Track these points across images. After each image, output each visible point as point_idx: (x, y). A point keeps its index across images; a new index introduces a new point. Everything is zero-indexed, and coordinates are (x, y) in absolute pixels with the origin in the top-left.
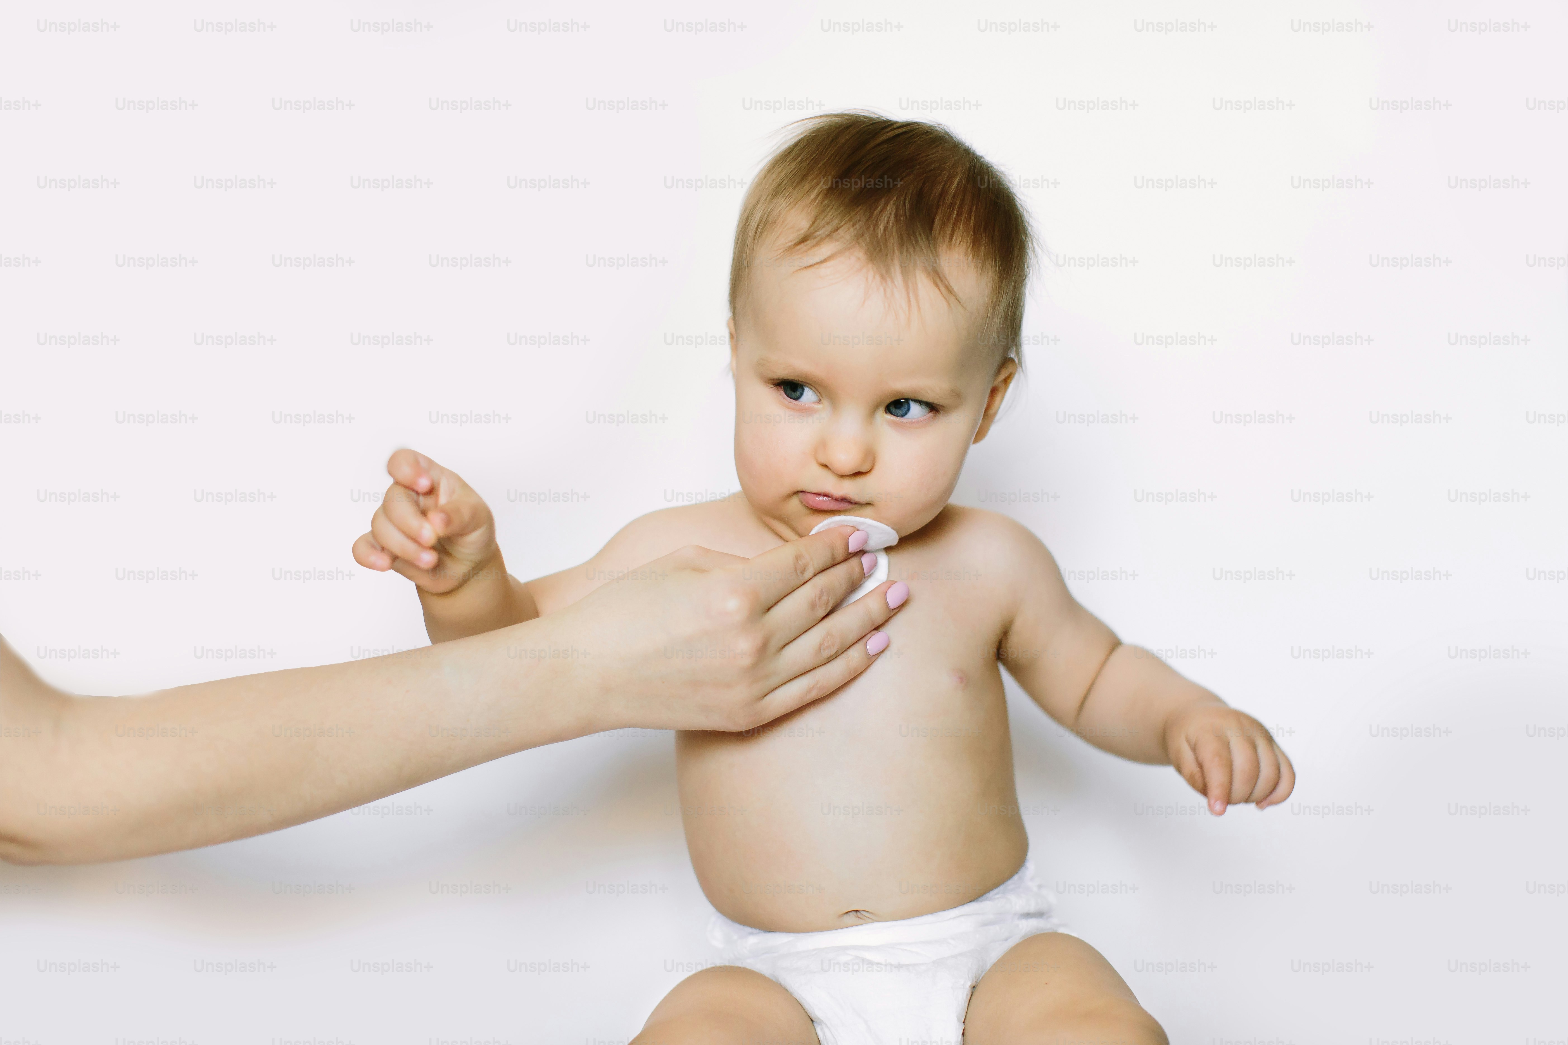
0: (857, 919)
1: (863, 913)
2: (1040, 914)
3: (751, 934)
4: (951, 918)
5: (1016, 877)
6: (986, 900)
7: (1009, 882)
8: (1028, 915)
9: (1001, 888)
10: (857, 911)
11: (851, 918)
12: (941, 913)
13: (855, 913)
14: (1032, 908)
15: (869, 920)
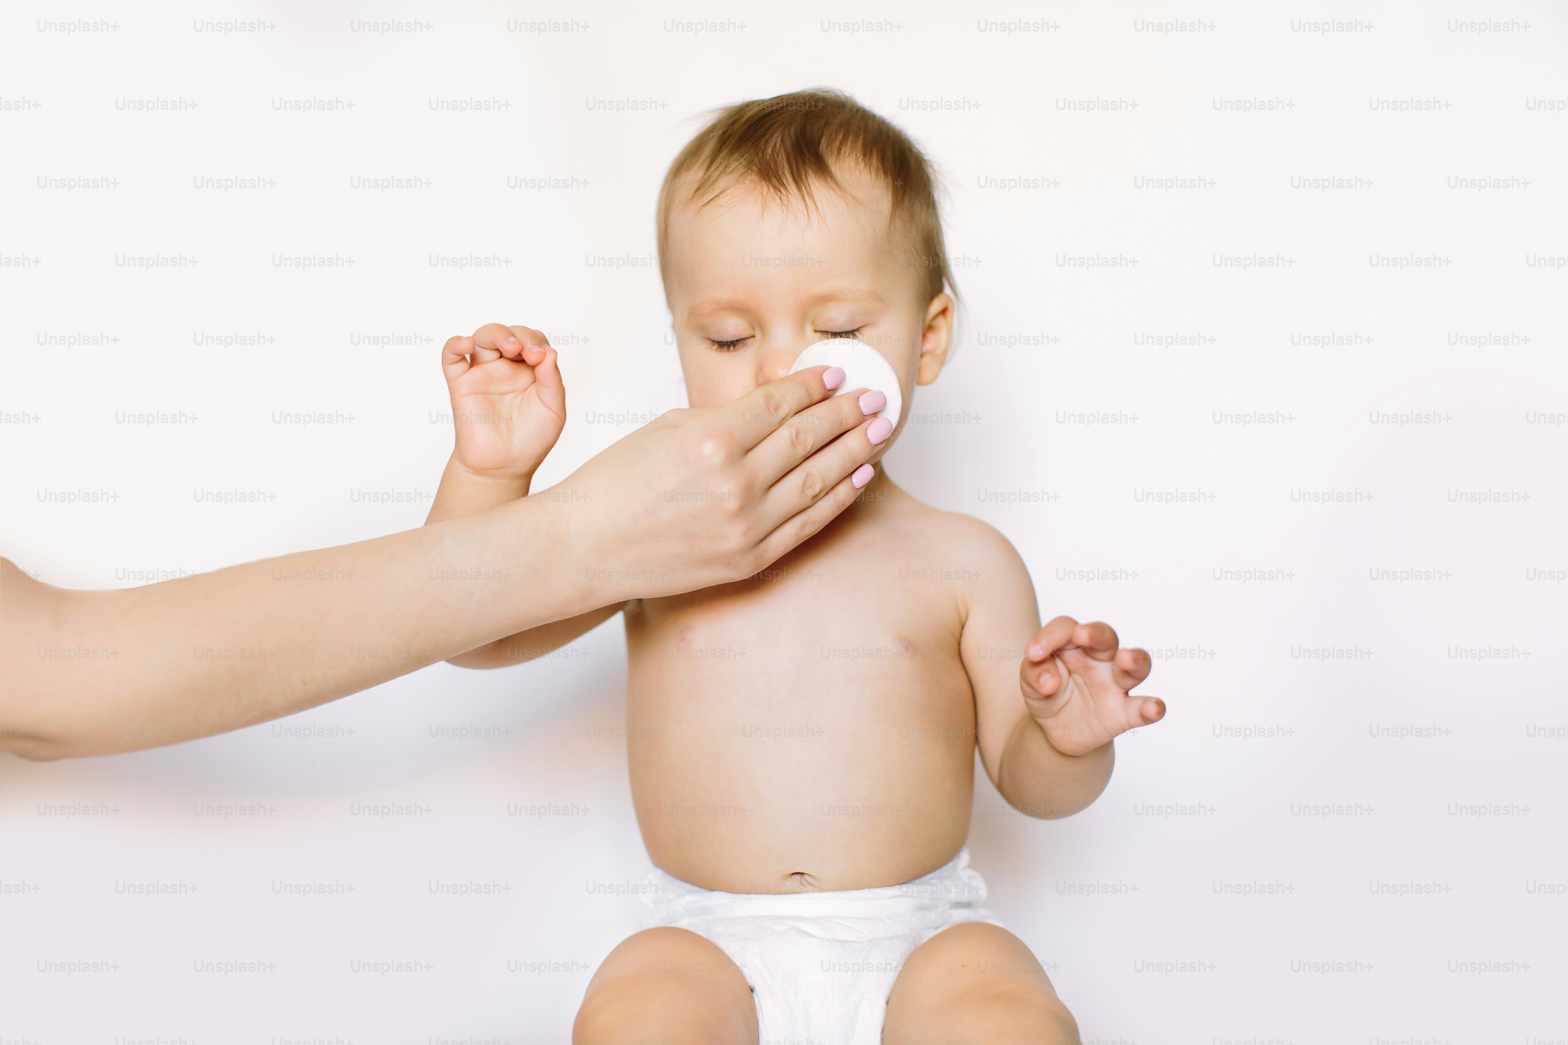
0: (800, 884)
1: (806, 877)
2: (968, 905)
3: (690, 891)
4: (888, 897)
5: (950, 865)
6: (924, 883)
7: (944, 868)
8: (958, 905)
9: (937, 873)
10: (802, 874)
11: (794, 882)
12: (878, 890)
13: (798, 876)
14: (964, 897)
15: (810, 888)
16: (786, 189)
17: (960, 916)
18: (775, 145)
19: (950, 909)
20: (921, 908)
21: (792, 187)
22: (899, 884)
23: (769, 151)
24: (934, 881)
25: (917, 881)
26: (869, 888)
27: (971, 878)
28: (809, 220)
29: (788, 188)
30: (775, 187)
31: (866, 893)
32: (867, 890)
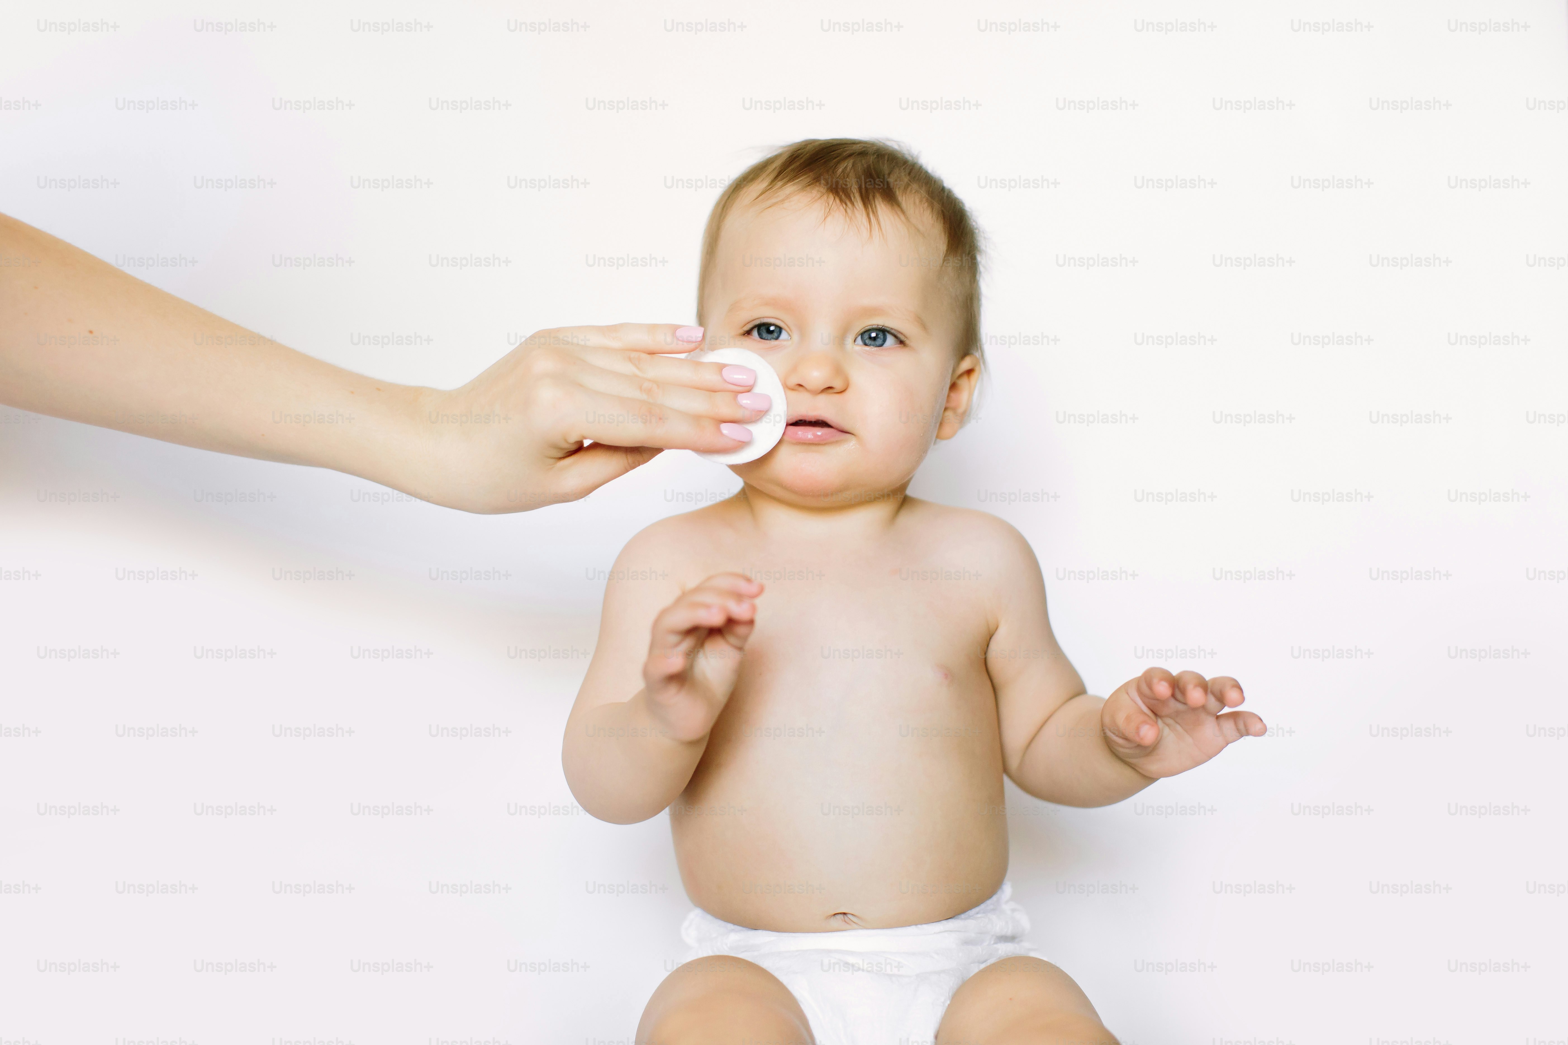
0: (844, 923)
1: (850, 916)
2: (1012, 939)
3: (733, 930)
4: (935, 933)
5: (995, 898)
6: (969, 917)
7: (989, 902)
8: (1003, 939)
9: (982, 906)
10: (844, 914)
11: (838, 921)
12: (925, 926)
13: (841, 916)
14: (1008, 931)
15: (855, 926)
16: (853, 204)
17: (1005, 949)
18: (846, 167)
19: (995, 943)
20: (967, 942)
21: (859, 204)
22: (946, 920)
23: (840, 170)
24: (979, 915)
25: (963, 916)
26: (916, 925)
27: (1013, 910)
28: (871, 235)
29: (855, 203)
30: (841, 200)
31: (912, 930)
32: (914, 927)
